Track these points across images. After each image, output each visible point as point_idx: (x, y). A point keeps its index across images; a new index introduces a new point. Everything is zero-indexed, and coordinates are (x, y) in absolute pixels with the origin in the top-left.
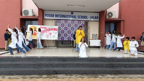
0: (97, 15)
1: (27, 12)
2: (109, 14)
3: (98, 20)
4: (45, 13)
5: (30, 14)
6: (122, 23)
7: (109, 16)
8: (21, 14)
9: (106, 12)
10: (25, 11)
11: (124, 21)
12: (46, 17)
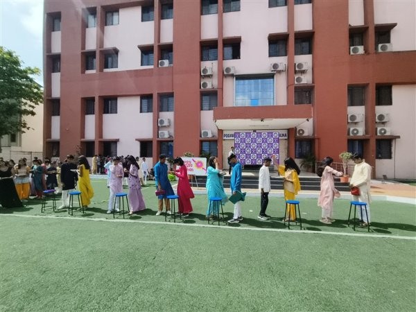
0: (285, 132)
1: (206, 133)
2: (299, 130)
3: (286, 138)
4: (225, 133)
5: (210, 135)
6: (317, 141)
7: (300, 134)
8: (201, 136)
9: (296, 129)
10: (204, 132)
11: (319, 139)
12: (225, 138)
